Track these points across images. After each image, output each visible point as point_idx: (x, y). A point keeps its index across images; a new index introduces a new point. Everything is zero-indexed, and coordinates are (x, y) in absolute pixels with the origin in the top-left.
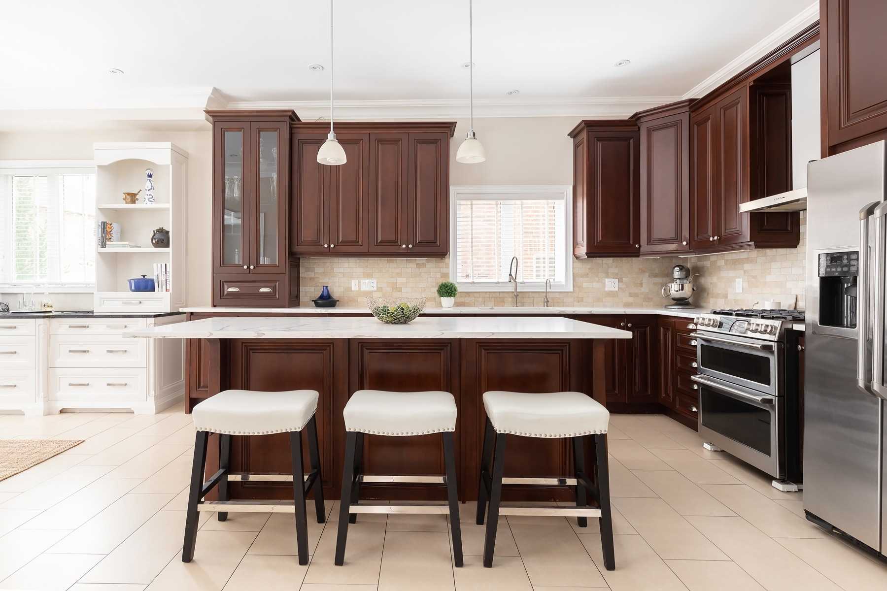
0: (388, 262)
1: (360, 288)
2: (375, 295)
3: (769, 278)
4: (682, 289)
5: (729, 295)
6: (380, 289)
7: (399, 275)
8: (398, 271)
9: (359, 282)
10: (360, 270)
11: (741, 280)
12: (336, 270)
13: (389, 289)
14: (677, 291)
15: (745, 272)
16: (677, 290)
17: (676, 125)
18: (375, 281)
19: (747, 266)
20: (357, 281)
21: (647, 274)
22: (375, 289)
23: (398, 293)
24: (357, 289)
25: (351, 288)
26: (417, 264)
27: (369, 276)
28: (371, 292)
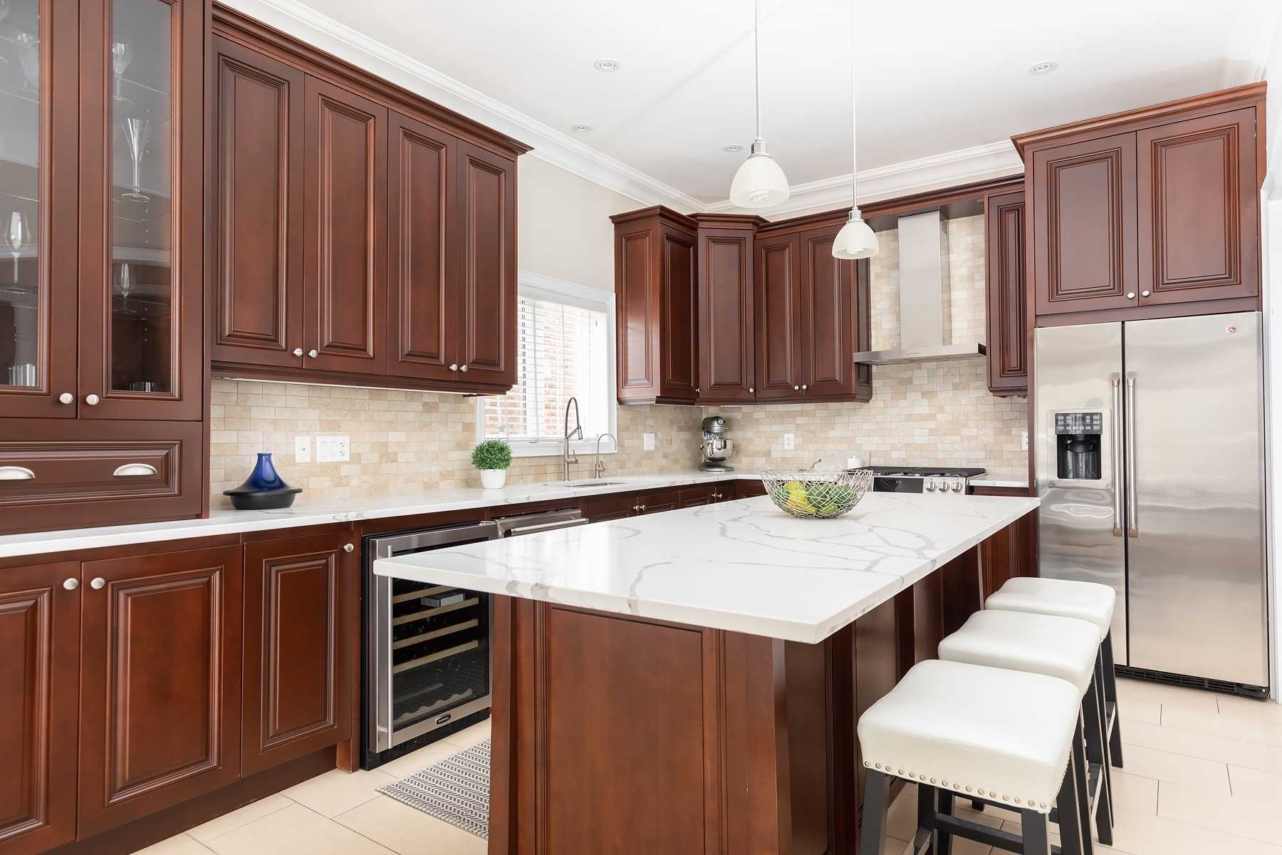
0: (371, 399)
1: (313, 458)
2: (344, 471)
3: (832, 434)
4: (725, 447)
5: (772, 453)
6: (356, 458)
7: (391, 426)
8: (389, 417)
9: (313, 443)
10: (313, 415)
11: (792, 436)
12: (255, 413)
13: (374, 457)
14: (719, 449)
15: (797, 426)
16: (720, 447)
17: (739, 241)
18: (346, 439)
19: (800, 420)
20: (307, 439)
21: (675, 427)
22: (347, 458)
23: (392, 464)
24: (309, 460)
25: (293, 457)
26: (425, 404)
27: (332, 427)
28: (336, 466)
